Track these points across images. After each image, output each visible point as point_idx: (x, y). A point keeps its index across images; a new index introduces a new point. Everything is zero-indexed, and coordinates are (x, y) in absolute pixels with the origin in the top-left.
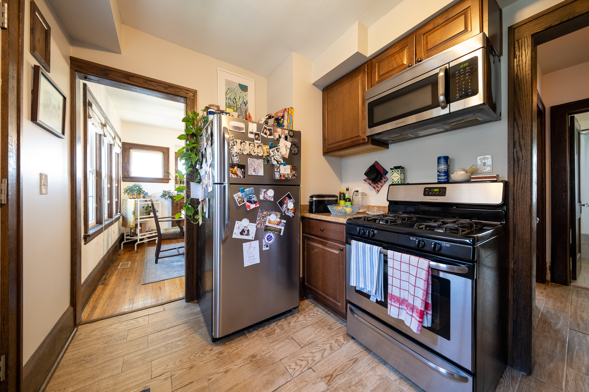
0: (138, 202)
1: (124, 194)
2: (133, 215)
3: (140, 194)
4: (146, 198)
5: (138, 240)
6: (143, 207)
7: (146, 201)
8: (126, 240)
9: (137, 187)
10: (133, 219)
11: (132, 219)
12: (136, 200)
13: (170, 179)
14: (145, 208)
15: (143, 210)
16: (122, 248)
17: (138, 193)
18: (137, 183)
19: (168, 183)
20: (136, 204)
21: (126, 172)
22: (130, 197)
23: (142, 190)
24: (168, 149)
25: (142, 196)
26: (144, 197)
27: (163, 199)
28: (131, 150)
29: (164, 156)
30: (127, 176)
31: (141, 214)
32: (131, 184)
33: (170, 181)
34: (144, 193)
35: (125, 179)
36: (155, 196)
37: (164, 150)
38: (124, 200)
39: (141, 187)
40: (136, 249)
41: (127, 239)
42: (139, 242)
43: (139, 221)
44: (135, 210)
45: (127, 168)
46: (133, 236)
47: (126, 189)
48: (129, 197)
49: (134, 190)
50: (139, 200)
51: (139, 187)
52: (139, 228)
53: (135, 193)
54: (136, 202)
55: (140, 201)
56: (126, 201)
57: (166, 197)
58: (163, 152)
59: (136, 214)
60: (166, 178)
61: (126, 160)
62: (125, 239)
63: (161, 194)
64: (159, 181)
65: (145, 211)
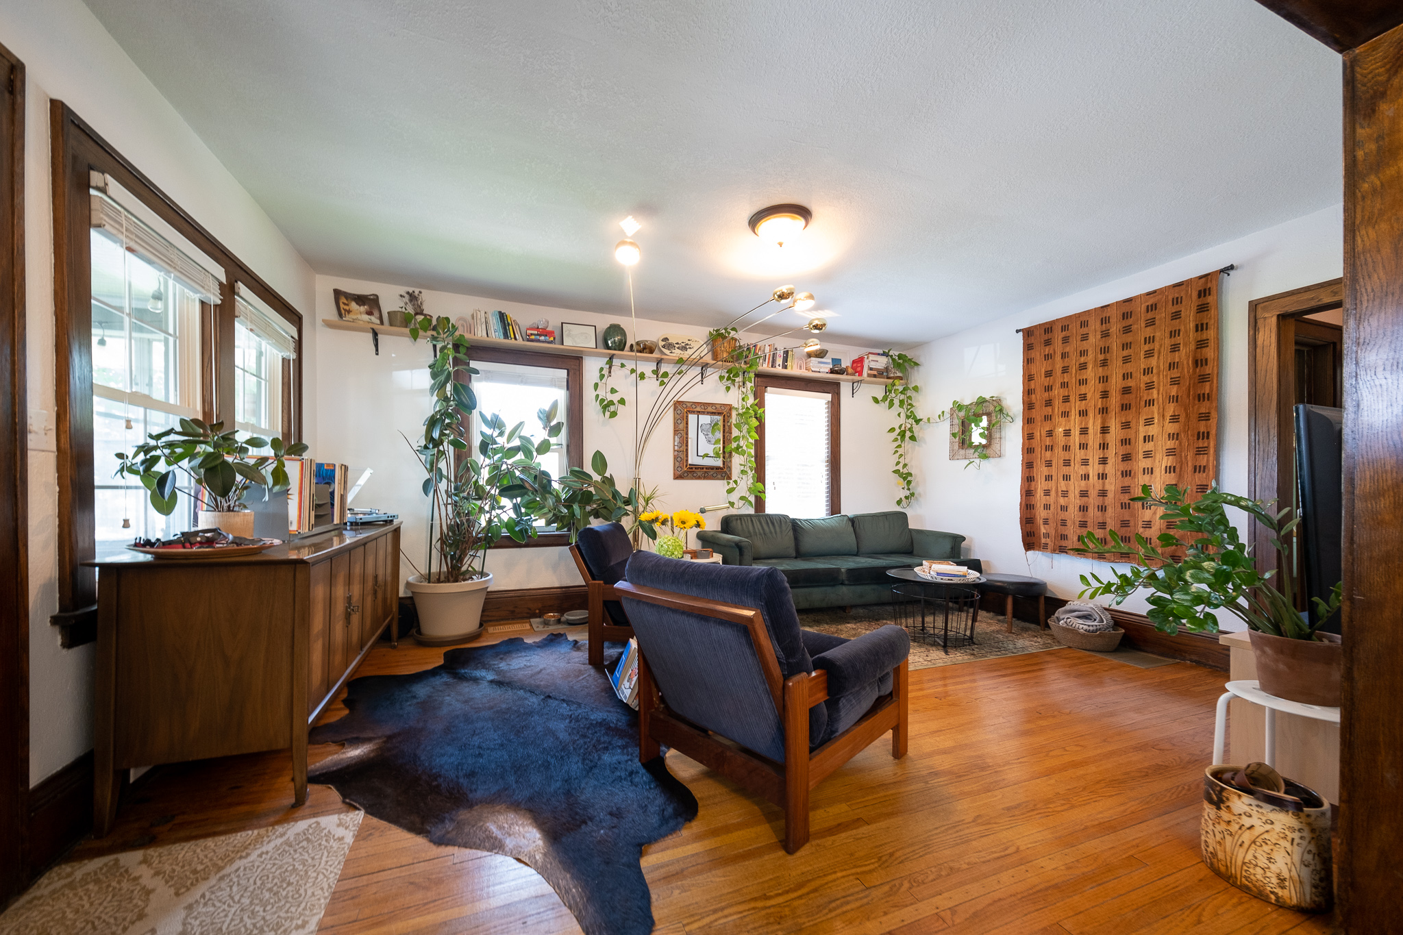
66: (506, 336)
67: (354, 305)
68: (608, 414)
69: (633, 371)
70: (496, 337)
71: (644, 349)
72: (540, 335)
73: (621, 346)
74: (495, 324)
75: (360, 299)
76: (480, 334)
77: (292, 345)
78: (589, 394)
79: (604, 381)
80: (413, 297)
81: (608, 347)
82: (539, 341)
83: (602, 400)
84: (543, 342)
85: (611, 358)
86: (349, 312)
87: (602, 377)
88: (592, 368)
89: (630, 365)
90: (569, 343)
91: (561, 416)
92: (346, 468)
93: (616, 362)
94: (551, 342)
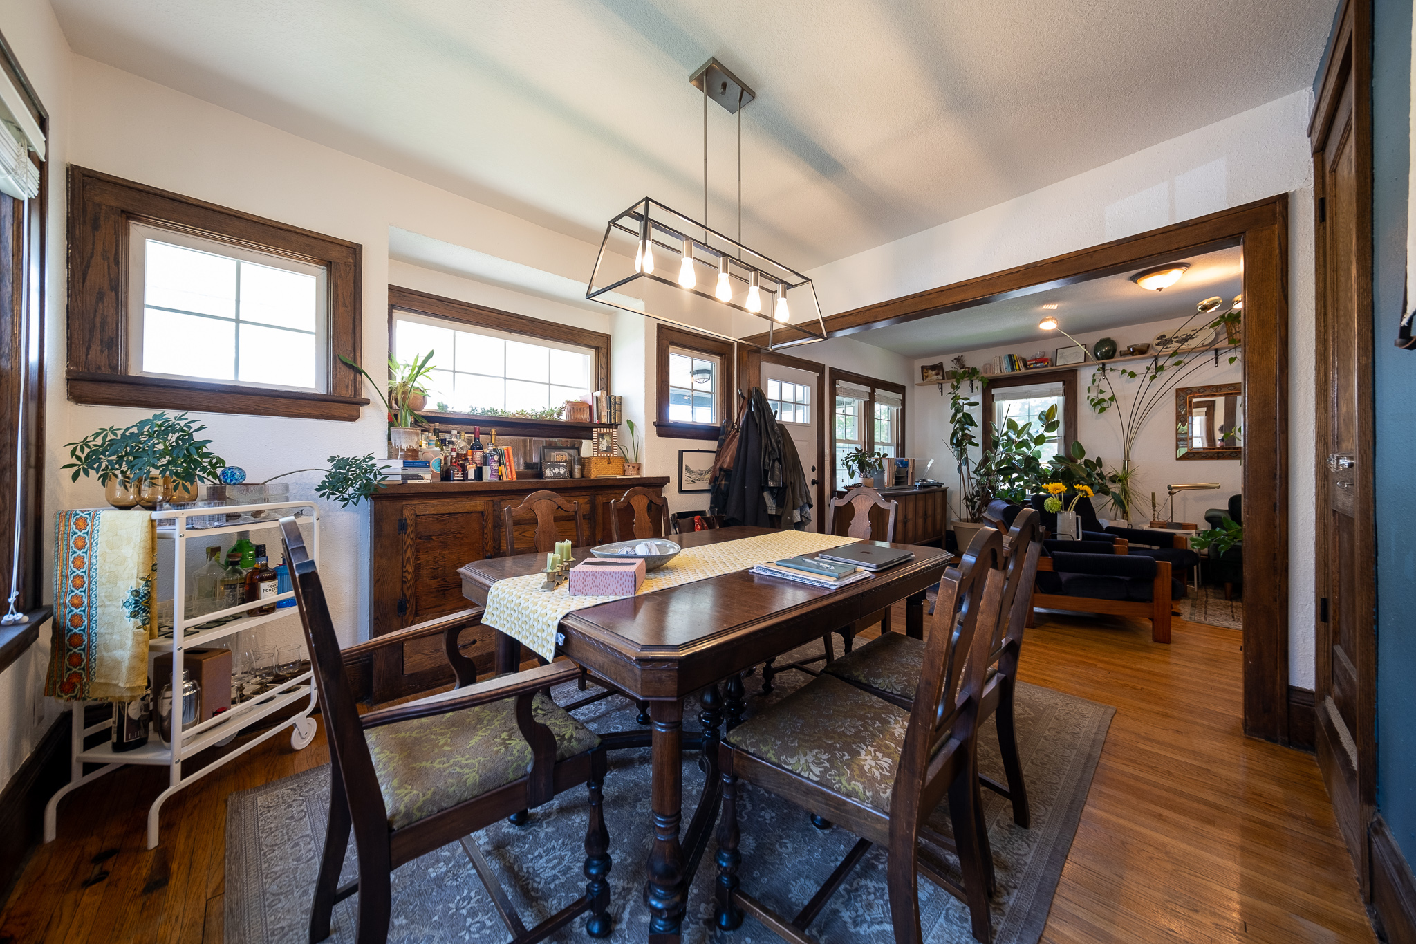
0: (178, 532)
1: (75, 477)
2: (134, 615)
3: (189, 476)
4: (233, 502)
5: (176, 770)
6: (214, 551)
7: (232, 517)
8: (85, 773)
9: (172, 438)
10: (137, 643)
11: (129, 643)
12: (156, 515)
13: (367, 402)
14: (222, 557)
15: (211, 568)
16: (50, 834)
17: (177, 474)
18: (171, 415)
19: (353, 418)
20: (157, 544)
21: (95, 348)
22: (119, 493)
23: (207, 455)
24: (355, 251)
25: (203, 487)
26: (217, 495)
27: (334, 503)
28: (137, 230)
29: (335, 286)
30: (106, 371)
31: (201, 597)
32: (125, 418)
33: (363, 409)
34: (219, 471)
35: (87, 388)
36: (286, 487)
37: (334, 254)
38: (68, 515)
39: (197, 437)
40: (153, 839)
41: (89, 767)
42: (178, 783)
43: (179, 645)
44: (148, 582)
45: (104, 323)
46: (140, 743)
47: (85, 442)
48: (110, 495)
49: (150, 451)
50: (181, 515)
51: (186, 435)
52: (180, 686)
53: (155, 472)
54: (160, 530)
55: (191, 524)
56: (82, 523)
57: (351, 490)
58: (328, 264)
59: (156, 606)
60: (347, 393)
61: (96, 277)
62: (77, 769)
63: (320, 477)
64: (307, 411)
65: (221, 574)
66: (1013, 369)
67: (930, 372)
68: (1098, 410)
69: (1124, 372)
70: (1007, 371)
71: (1134, 351)
72: (1037, 363)
73: (1111, 354)
74: (1006, 363)
75: (933, 368)
76: (996, 372)
77: (900, 403)
78: (1082, 395)
79: (1096, 384)
80: (958, 360)
81: (1098, 359)
82: (1036, 368)
83: (1093, 400)
84: (1039, 367)
85: (1104, 364)
86: (927, 376)
87: (1094, 381)
88: (1085, 377)
89: (1121, 367)
90: (1061, 363)
91: (1059, 416)
92: (914, 460)
93: (1108, 367)
94: (1046, 366)
